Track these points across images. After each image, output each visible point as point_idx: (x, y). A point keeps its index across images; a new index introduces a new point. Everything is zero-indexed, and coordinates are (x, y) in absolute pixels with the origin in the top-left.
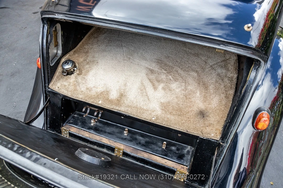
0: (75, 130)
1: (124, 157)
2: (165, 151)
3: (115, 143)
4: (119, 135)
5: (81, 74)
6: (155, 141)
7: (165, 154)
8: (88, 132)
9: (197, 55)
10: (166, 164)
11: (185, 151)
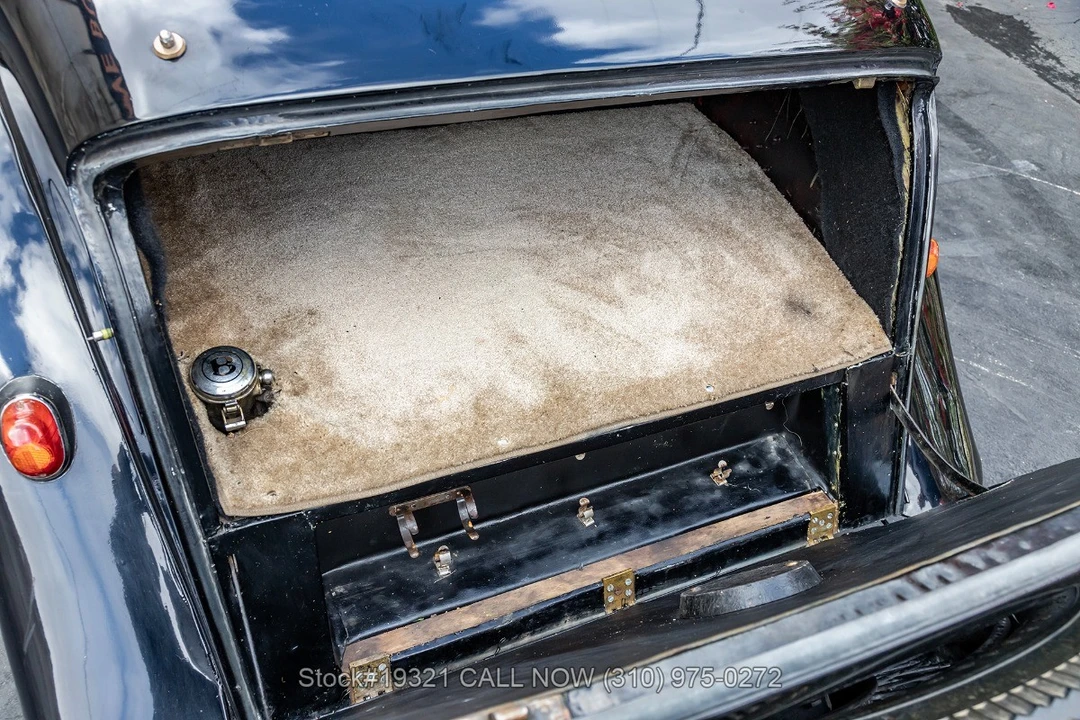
0: (403, 638)
6: (682, 483)
7: (741, 496)
11: (773, 455)
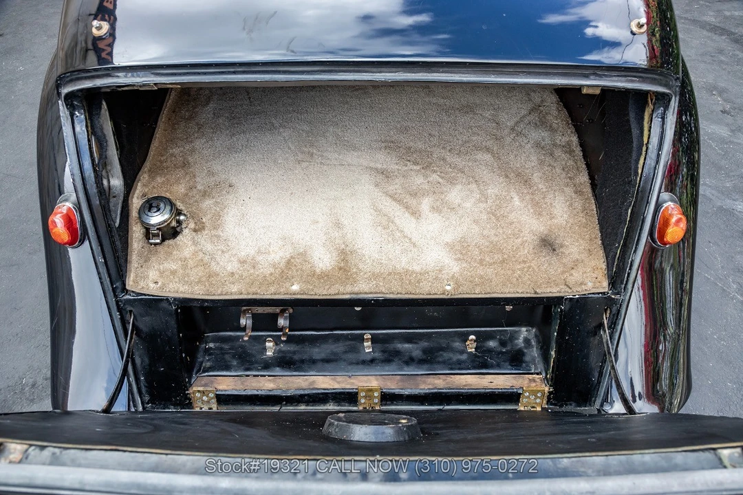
0: (228, 383)
1: (386, 405)
2: (478, 357)
3: (352, 381)
4: (351, 356)
5: (203, 228)
6: (443, 343)
7: (481, 363)
8: (269, 376)
9: (469, 109)
10: (493, 386)
11: (520, 342)
